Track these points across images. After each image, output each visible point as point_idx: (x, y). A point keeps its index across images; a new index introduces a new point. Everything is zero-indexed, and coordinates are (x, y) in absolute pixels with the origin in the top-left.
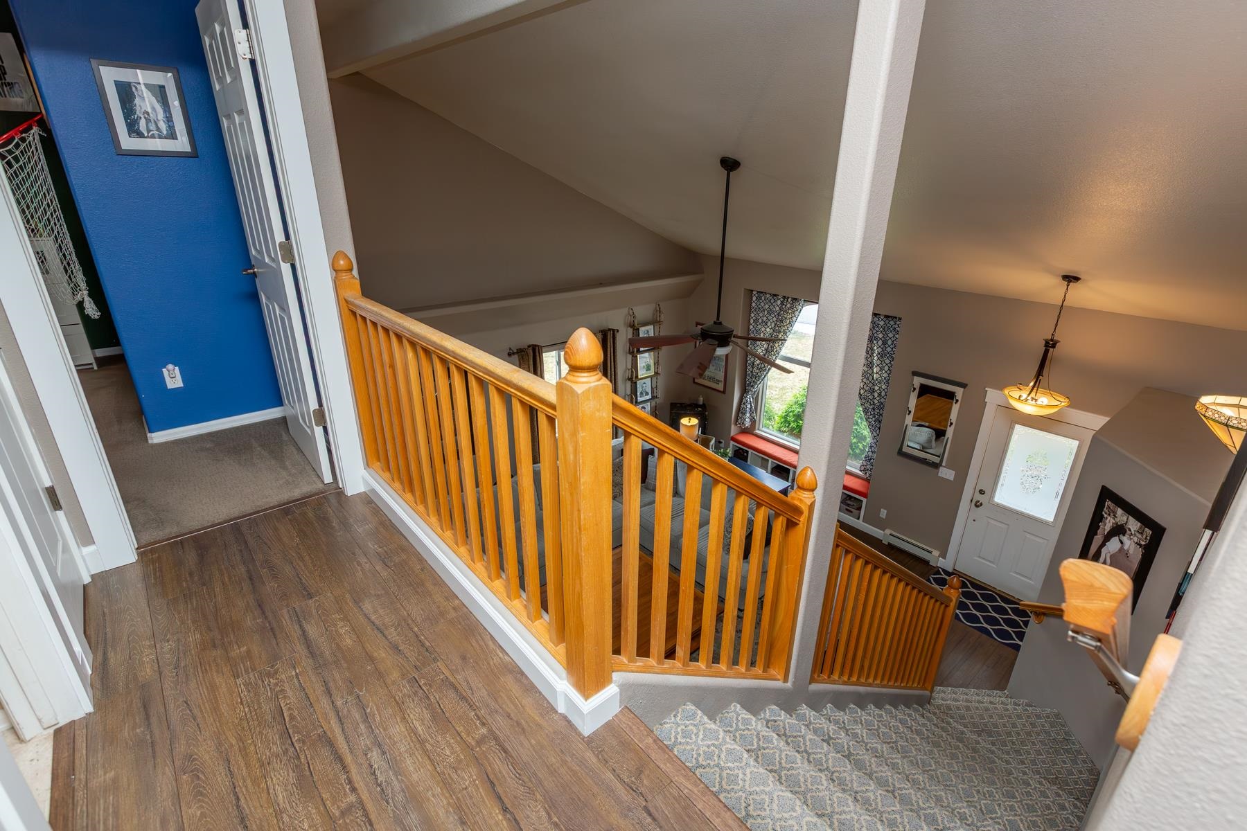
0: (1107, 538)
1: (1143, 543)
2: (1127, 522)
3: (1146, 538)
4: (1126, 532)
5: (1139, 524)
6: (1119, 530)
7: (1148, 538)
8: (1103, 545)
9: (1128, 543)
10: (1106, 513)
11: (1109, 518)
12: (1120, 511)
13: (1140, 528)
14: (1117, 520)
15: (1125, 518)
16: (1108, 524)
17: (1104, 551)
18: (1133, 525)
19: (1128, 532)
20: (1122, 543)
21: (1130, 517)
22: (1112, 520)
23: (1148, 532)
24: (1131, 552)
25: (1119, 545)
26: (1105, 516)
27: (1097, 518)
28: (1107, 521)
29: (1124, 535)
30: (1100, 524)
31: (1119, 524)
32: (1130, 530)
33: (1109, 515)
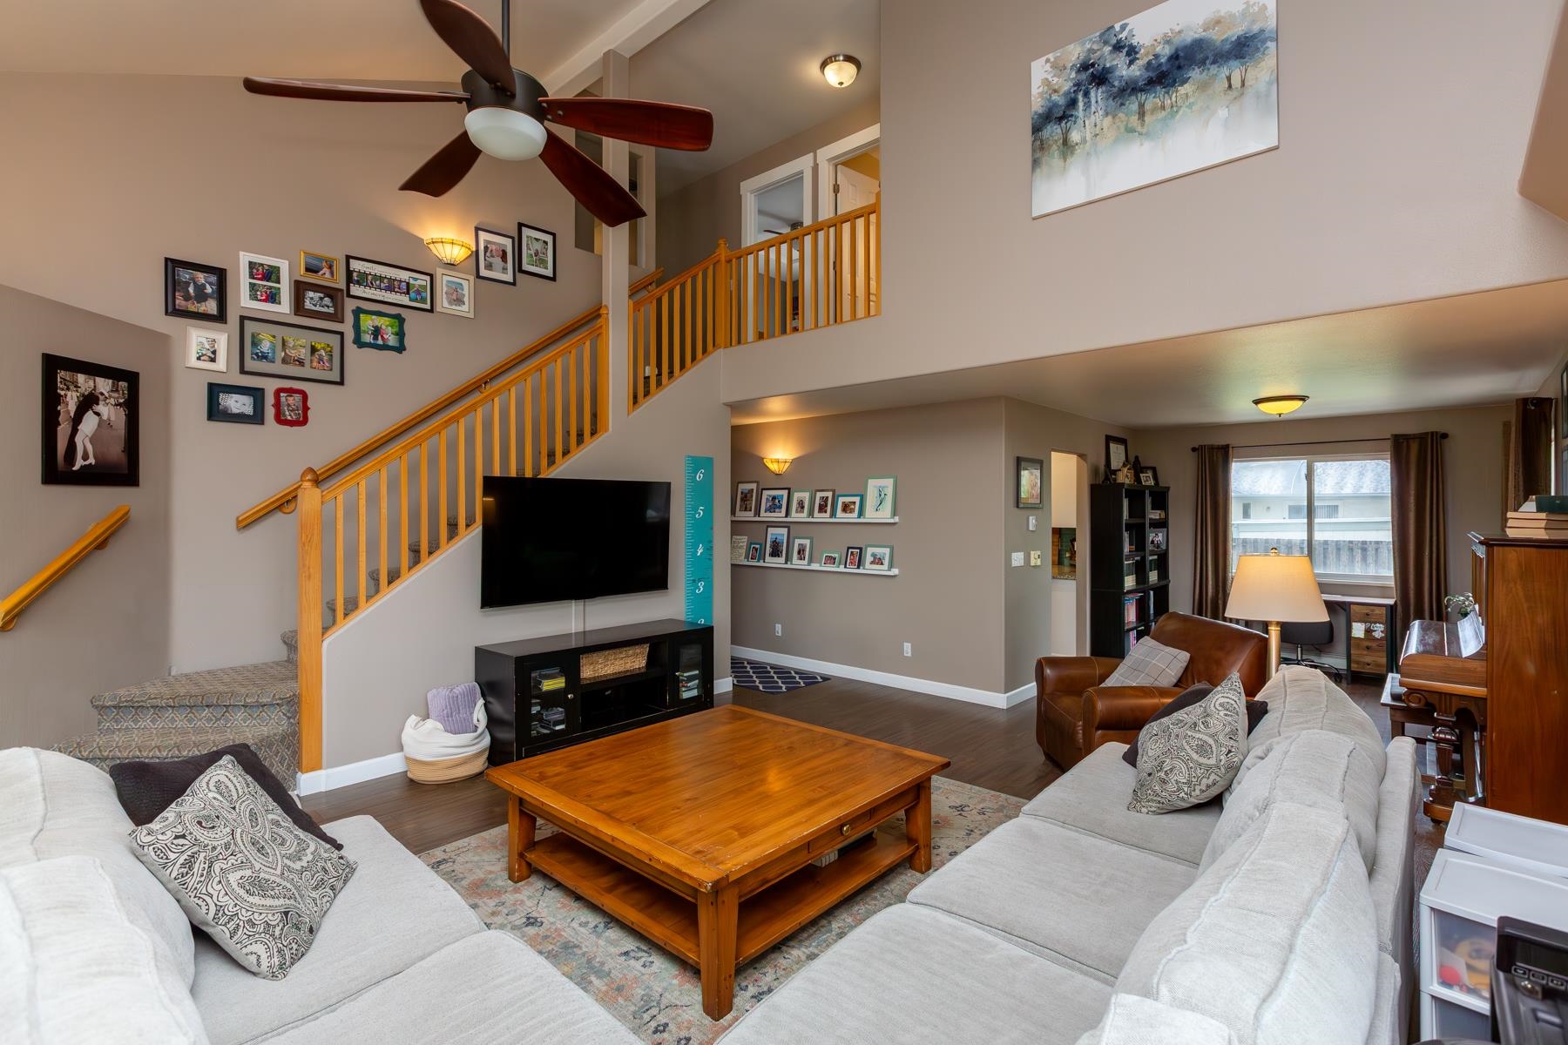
0: (77, 420)
1: (122, 401)
2: (95, 386)
3: (123, 393)
4: (98, 399)
5: (111, 381)
6: (88, 402)
7: (126, 392)
8: (74, 431)
9: (104, 409)
10: (63, 390)
11: (69, 393)
12: (81, 378)
13: (113, 386)
14: (82, 390)
15: (91, 383)
16: (71, 401)
17: (78, 439)
18: (104, 385)
19: (101, 397)
20: (98, 414)
21: (97, 378)
22: (75, 394)
23: (123, 384)
24: (113, 418)
25: (96, 419)
26: (62, 393)
27: (51, 401)
28: (68, 399)
29: (98, 404)
30: (59, 408)
31: (86, 393)
32: (102, 394)
33: (68, 389)
